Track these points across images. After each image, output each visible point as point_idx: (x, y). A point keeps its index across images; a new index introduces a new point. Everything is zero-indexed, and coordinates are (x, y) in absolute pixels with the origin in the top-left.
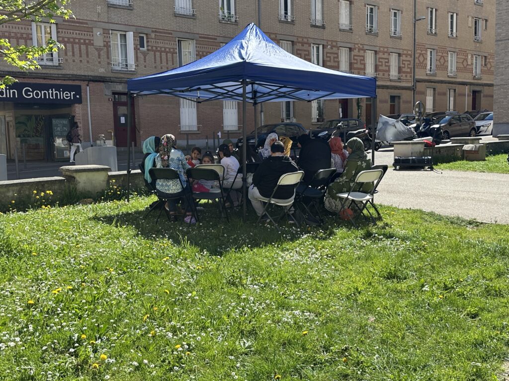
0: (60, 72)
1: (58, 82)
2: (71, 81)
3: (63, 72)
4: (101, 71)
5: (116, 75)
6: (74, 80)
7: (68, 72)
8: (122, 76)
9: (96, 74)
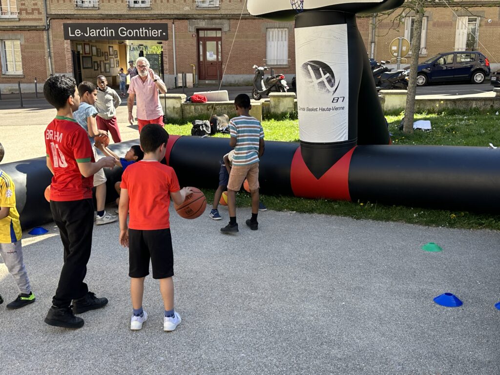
0: (150, 13)
1: (148, 22)
2: (158, 20)
3: (152, 12)
4: (186, 9)
5: (200, 12)
6: (161, 19)
7: (156, 12)
8: (206, 12)
9: (181, 12)
